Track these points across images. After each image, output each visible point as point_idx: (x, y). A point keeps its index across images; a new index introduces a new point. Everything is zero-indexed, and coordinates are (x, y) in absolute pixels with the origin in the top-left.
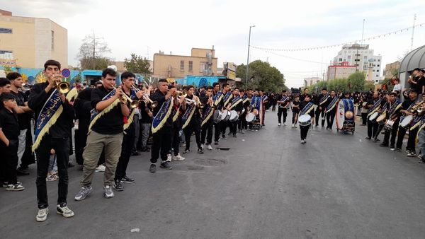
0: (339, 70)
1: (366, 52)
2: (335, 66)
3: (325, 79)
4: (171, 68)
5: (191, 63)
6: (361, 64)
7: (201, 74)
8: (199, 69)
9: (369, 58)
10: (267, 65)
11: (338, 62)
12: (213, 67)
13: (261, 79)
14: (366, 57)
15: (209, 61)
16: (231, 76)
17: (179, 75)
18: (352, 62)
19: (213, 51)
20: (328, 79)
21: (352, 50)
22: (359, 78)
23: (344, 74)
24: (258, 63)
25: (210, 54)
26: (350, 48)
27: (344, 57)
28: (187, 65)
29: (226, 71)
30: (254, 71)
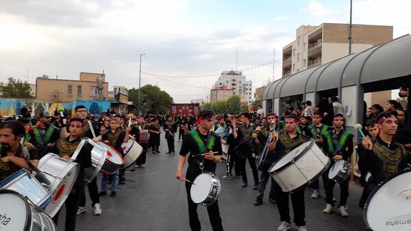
0: (220, 92)
1: (240, 78)
2: (216, 90)
3: (209, 101)
4: (58, 93)
5: (80, 87)
6: (237, 87)
7: (92, 99)
8: (88, 95)
9: (243, 83)
10: (156, 89)
11: (219, 86)
12: (104, 92)
13: (152, 102)
14: (240, 82)
15: (99, 84)
16: (124, 100)
17: (66, 100)
18: (229, 86)
19: (103, 75)
20: (211, 101)
21: (229, 76)
22: (235, 101)
23: (224, 97)
24: (149, 87)
25: (101, 78)
26: (227, 74)
27: (223, 82)
28: (75, 90)
29: (118, 96)
30: (146, 95)
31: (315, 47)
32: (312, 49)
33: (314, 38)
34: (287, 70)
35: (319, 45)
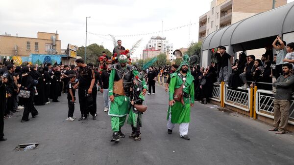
0: (150, 52)
1: (165, 42)
2: (147, 50)
3: (142, 59)
4: (18, 48)
5: (37, 44)
6: (163, 47)
7: (47, 53)
8: (45, 49)
9: (166, 45)
10: (102, 47)
11: (149, 47)
12: (57, 48)
13: (97, 58)
14: (165, 45)
15: (54, 42)
16: (71, 55)
17: (26, 54)
18: (157, 48)
19: (56, 35)
20: (143, 58)
21: (157, 40)
22: (163, 57)
23: (153, 55)
24: (95, 46)
25: (54, 37)
26: (155, 39)
27: (152, 44)
28: (33, 46)
29: (67, 51)
30: (92, 52)
31: (226, 16)
32: (223, 17)
33: (226, 8)
34: (202, 34)
35: (229, 14)
